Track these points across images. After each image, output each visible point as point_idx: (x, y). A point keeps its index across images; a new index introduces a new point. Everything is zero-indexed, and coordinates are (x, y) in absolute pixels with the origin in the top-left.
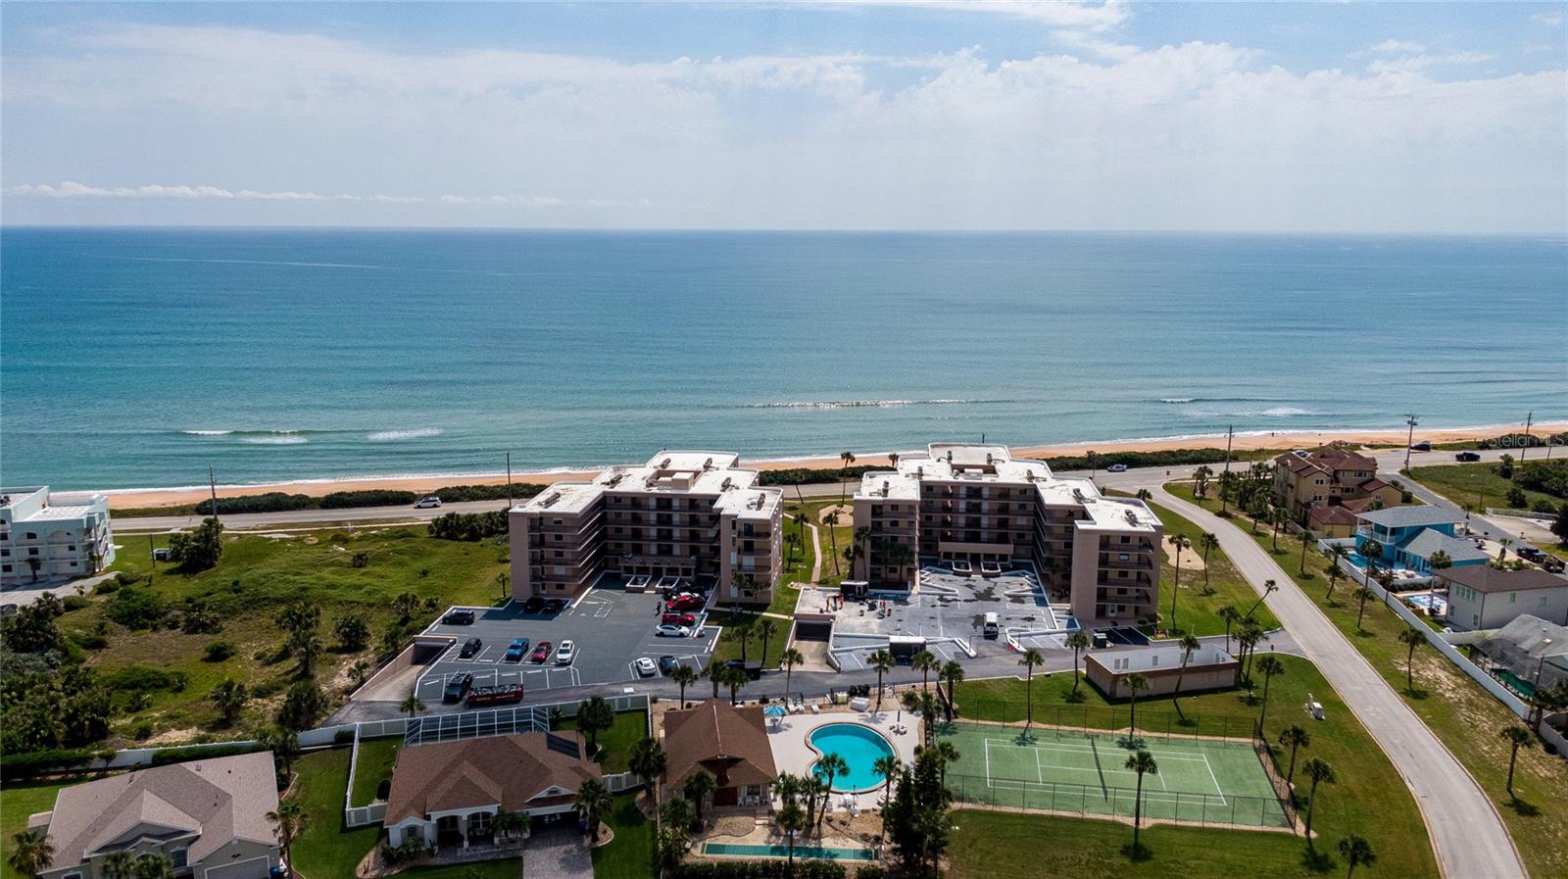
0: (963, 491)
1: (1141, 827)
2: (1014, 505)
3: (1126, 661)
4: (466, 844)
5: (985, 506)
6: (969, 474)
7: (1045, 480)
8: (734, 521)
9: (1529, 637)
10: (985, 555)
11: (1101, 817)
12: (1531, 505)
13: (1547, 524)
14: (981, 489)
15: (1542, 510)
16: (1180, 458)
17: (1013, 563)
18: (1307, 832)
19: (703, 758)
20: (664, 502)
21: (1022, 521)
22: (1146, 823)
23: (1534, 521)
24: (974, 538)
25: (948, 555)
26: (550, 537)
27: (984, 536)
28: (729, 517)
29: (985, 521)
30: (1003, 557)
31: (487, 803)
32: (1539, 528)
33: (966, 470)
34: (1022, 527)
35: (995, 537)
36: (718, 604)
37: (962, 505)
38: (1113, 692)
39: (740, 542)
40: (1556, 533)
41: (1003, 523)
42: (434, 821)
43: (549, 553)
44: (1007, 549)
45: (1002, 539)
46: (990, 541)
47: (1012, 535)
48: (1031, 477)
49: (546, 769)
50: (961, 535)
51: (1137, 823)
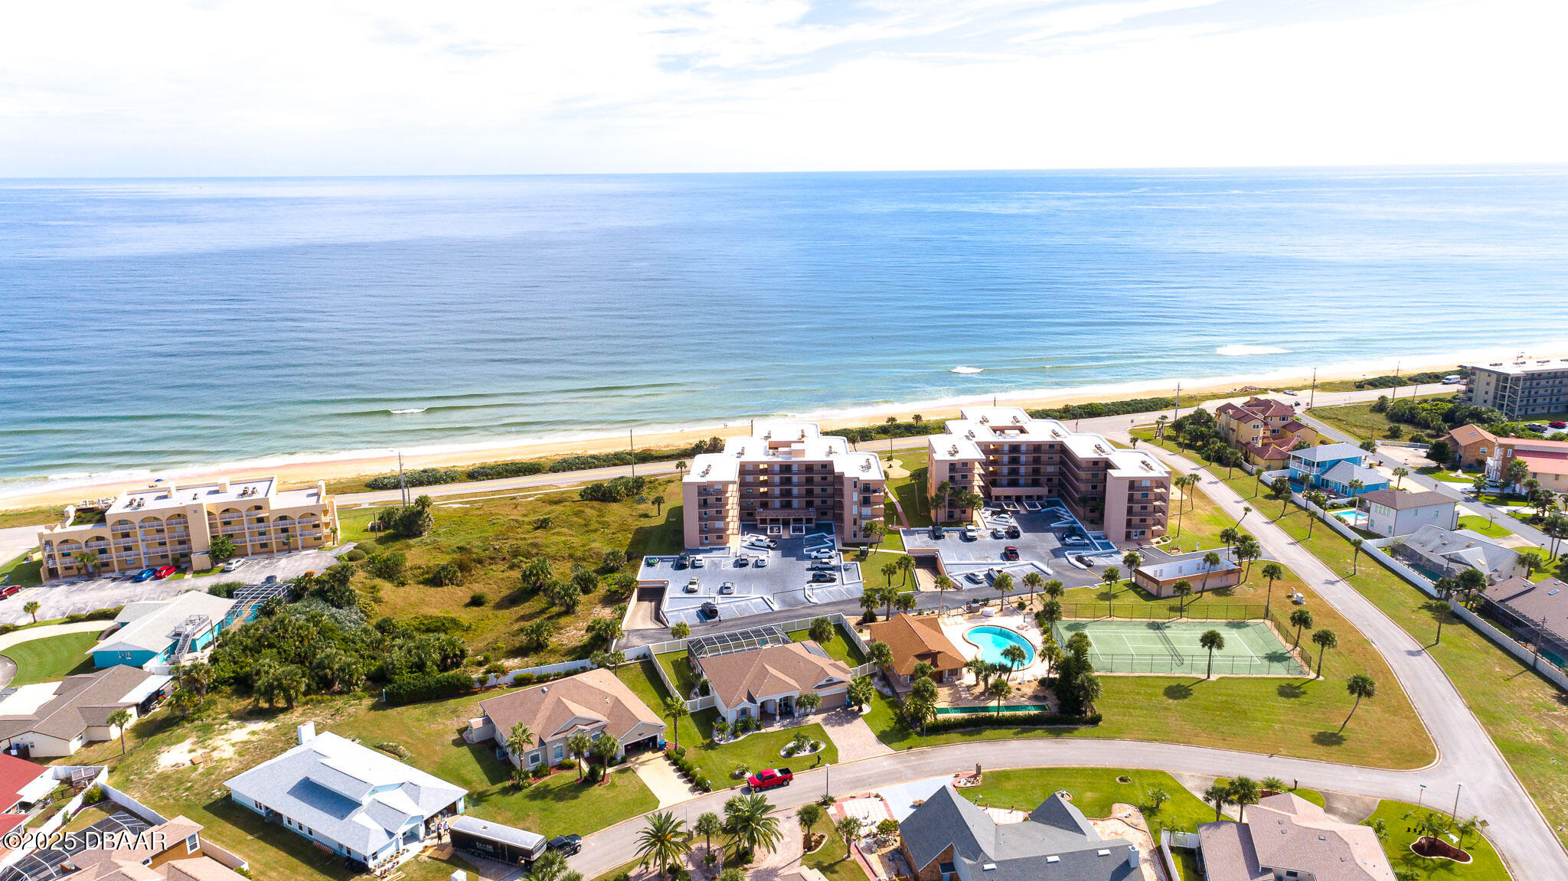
0: (1006, 448)
1: (1212, 679)
2: (1044, 457)
4: (777, 718)
5: (1023, 458)
6: (1009, 435)
7: (1067, 437)
8: (856, 482)
9: (1432, 540)
10: (1027, 497)
11: (1183, 675)
12: (1406, 437)
13: (1422, 452)
14: (1019, 446)
15: (1416, 441)
16: (1134, 407)
17: (1047, 501)
18: (1318, 677)
19: (917, 653)
20: (786, 468)
22: (1215, 677)
23: (1410, 449)
26: (711, 499)
28: (850, 479)
29: (1022, 470)
30: (1039, 498)
31: (791, 691)
32: (1416, 456)
33: (1006, 432)
34: (1051, 474)
35: (1030, 482)
37: (1006, 458)
38: (1159, 593)
39: (860, 497)
40: (1431, 459)
42: (758, 704)
43: (711, 512)
44: (1043, 491)
46: (1027, 485)
48: (1056, 434)
49: (817, 667)
50: (1005, 481)
51: (1208, 678)
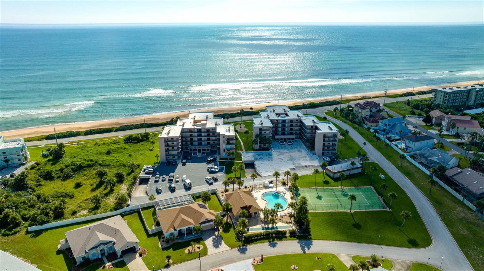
0: (281, 121)
1: (352, 212)
2: (294, 124)
3: (335, 167)
4: (186, 235)
5: (287, 125)
6: (282, 116)
7: (302, 117)
8: (224, 136)
9: (427, 153)
10: (288, 139)
11: (342, 211)
12: (417, 114)
13: (421, 119)
14: (285, 120)
15: (420, 115)
16: (327, 104)
18: (390, 210)
19: (242, 206)
20: (199, 131)
21: (296, 128)
22: (353, 211)
23: (418, 118)
24: (283, 134)
25: (278, 139)
26: (170, 143)
27: (286, 133)
28: (222, 135)
29: (286, 129)
30: (293, 139)
31: (191, 225)
32: (419, 120)
33: (281, 115)
34: (297, 130)
36: (220, 159)
37: (280, 125)
38: (333, 177)
39: (226, 142)
40: (425, 122)
41: (291, 129)
42: (177, 231)
43: (170, 148)
44: (294, 136)
45: (291, 134)
46: (288, 134)
47: (294, 132)
48: (298, 116)
49: (202, 213)
50: (280, 133)
51: (351, 211)
